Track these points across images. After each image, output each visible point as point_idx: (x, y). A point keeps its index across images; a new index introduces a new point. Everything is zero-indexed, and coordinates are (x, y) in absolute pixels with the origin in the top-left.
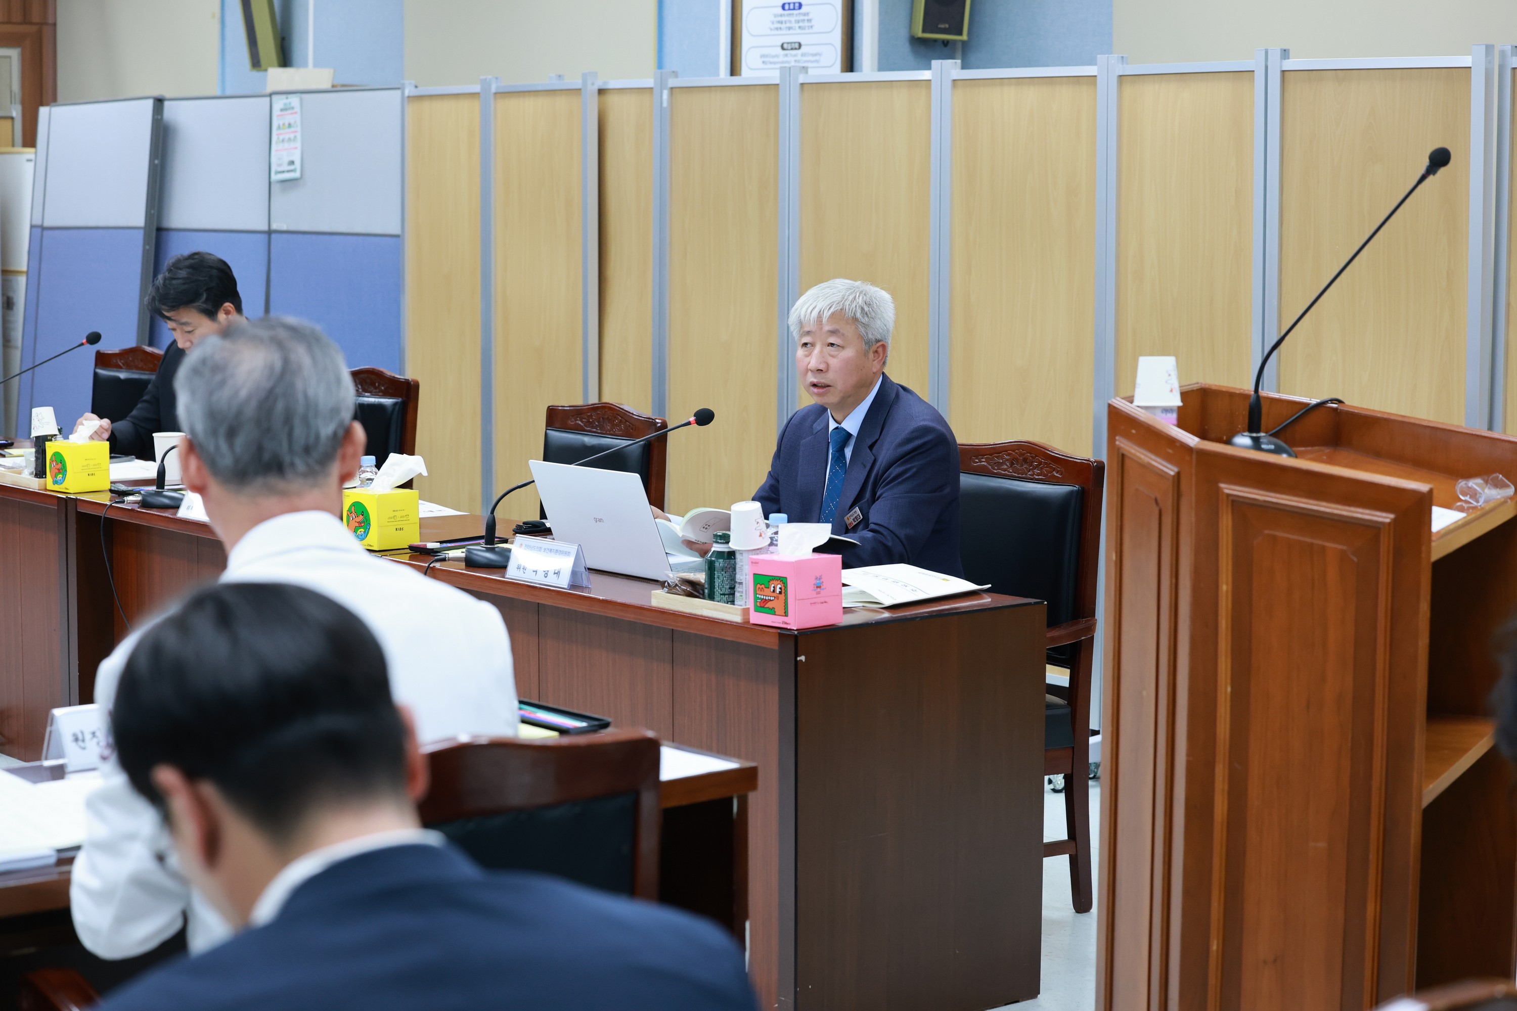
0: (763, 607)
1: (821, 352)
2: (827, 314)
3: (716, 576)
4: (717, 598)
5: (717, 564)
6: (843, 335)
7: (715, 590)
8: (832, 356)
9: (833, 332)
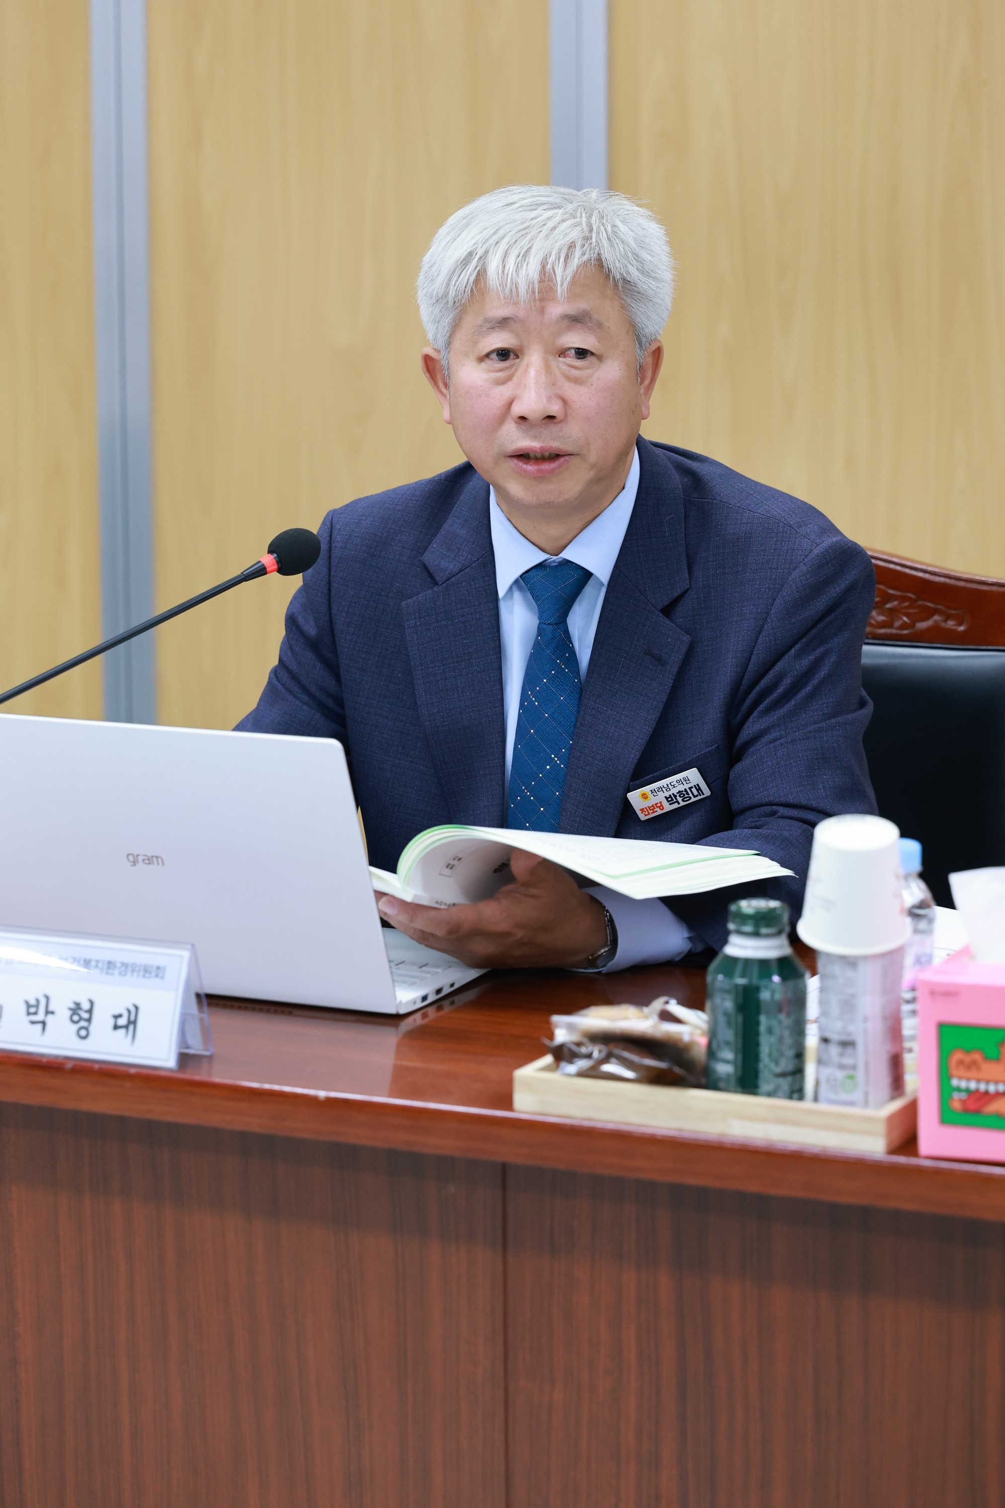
0: (978, 1112)
1: (548, 368)
2: (562, 276)
3: (762, 1028)
4: (765, 1087)
5: (765, 995)
6: (600, 325)
7: (761, 1066)
8: (577, 381)
9: (576, 320)
